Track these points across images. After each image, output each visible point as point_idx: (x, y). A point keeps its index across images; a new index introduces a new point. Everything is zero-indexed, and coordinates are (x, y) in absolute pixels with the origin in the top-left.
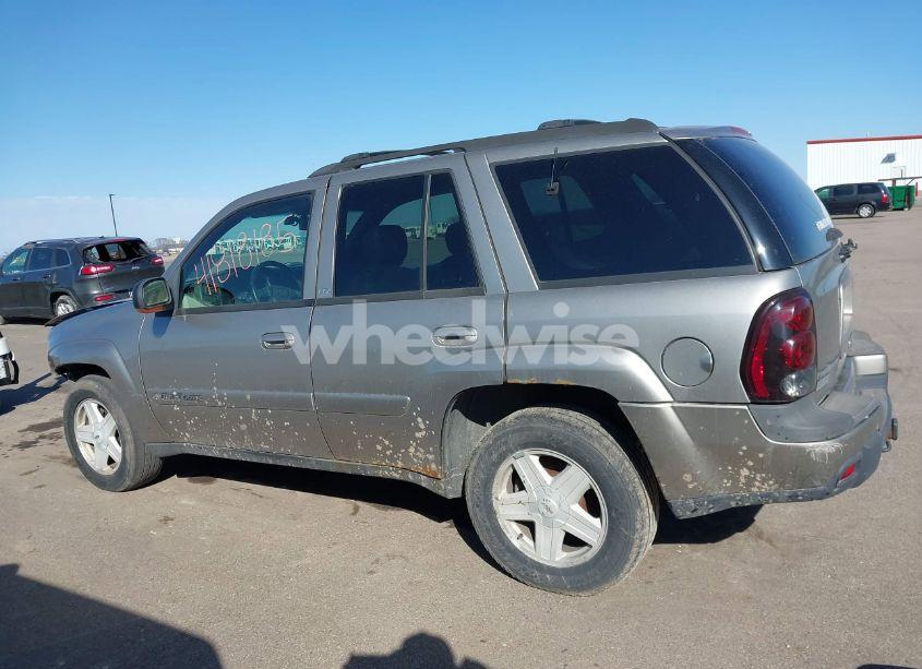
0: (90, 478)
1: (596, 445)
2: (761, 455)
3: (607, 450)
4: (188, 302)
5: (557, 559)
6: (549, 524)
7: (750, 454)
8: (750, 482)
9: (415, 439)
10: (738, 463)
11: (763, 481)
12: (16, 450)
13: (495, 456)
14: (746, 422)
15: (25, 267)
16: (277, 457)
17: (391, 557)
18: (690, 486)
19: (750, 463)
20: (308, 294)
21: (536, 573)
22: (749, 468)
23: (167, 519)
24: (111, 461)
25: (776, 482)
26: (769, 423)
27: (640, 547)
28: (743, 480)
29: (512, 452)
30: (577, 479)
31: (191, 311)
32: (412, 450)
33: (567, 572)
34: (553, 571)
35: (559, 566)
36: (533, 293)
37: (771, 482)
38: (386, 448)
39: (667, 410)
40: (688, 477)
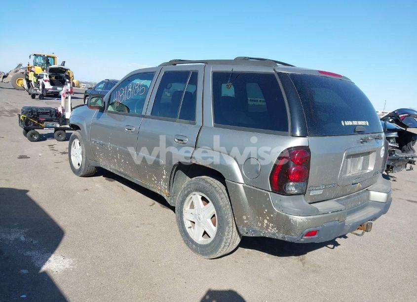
0: (72, 169)
1: (218, 196)
2: (272, 215)
3: (222, 199)
4: (110, 108)
5: (199, 240)
6: (199, 225)
7: (268, 214)
8: (268, 226)
9: (163, 179)
10: (264, 217)
11: (272, 227)
12: (60, 154)
13: (186, 192)
14: (268, 199)
15: (102, 89)
16: (126, 175)
17: (149, 224)
18: (245, 222)
19: (268, 218)
20: (143, 113)
21: (191, 243)
22: (267, 220)
23: (87, 190)
24: (79, 164)
25: (277, 229)
26: (276, 202)
27: (226, 243)
28: (265, 225)
29: (192, 192)
30: (211, 209)
31: (110, 112)
32: (162, 183)
33: (201, 246)
34: (196, 244)
35: (200, 243)
36: (212, 128)
37: (275, 229)
38: (155, 180)
39: (241, 186)
40: (245, 217)
